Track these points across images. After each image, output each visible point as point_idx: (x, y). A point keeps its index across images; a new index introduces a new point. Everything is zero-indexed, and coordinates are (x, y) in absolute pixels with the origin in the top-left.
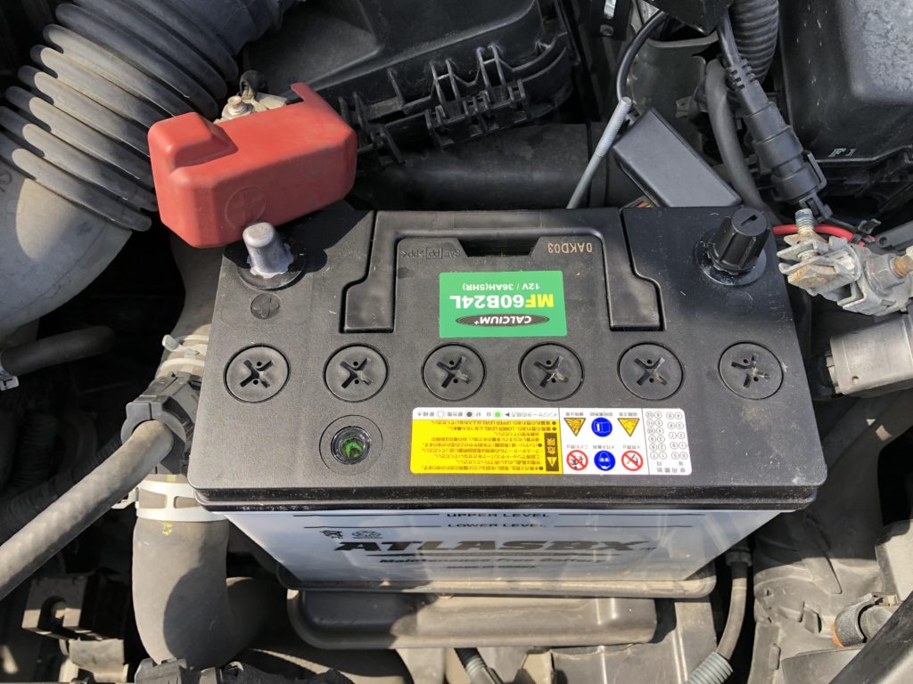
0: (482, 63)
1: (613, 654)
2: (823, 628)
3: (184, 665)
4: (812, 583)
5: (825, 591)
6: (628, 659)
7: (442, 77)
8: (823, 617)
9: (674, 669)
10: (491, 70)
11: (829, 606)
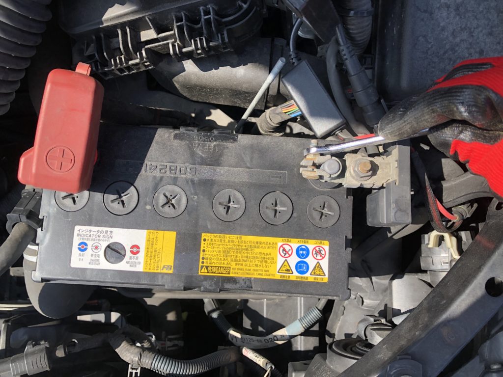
0: (203, 18)
1: (269, 302)
2: (364, 304)
3: (48, 346)
4: (361, 286)
5: (367, 290)
6: (277, 305)
7: (179, 24)
8: (365, 300)
9: (296, 309)
10: (208, 21)
11: (368, 296)
